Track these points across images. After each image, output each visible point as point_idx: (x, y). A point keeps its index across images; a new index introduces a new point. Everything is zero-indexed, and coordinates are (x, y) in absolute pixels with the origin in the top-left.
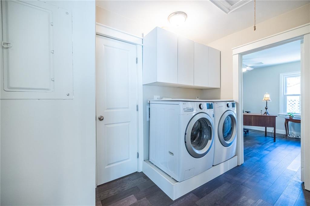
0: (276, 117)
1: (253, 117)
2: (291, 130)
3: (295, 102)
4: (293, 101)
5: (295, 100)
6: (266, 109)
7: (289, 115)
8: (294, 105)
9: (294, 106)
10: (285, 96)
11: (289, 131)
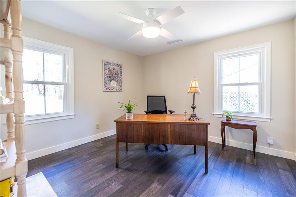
0: (208, 125)
1: (169, 126)
2: (228, 138)
3: (227, 94)
4: (225, 94)
5: (227, 93)
6: (193, 108)
7: (226, 114)
8: (227, 97)
9: (227, 99)
10: (221, 86)
11: (226, 139)
